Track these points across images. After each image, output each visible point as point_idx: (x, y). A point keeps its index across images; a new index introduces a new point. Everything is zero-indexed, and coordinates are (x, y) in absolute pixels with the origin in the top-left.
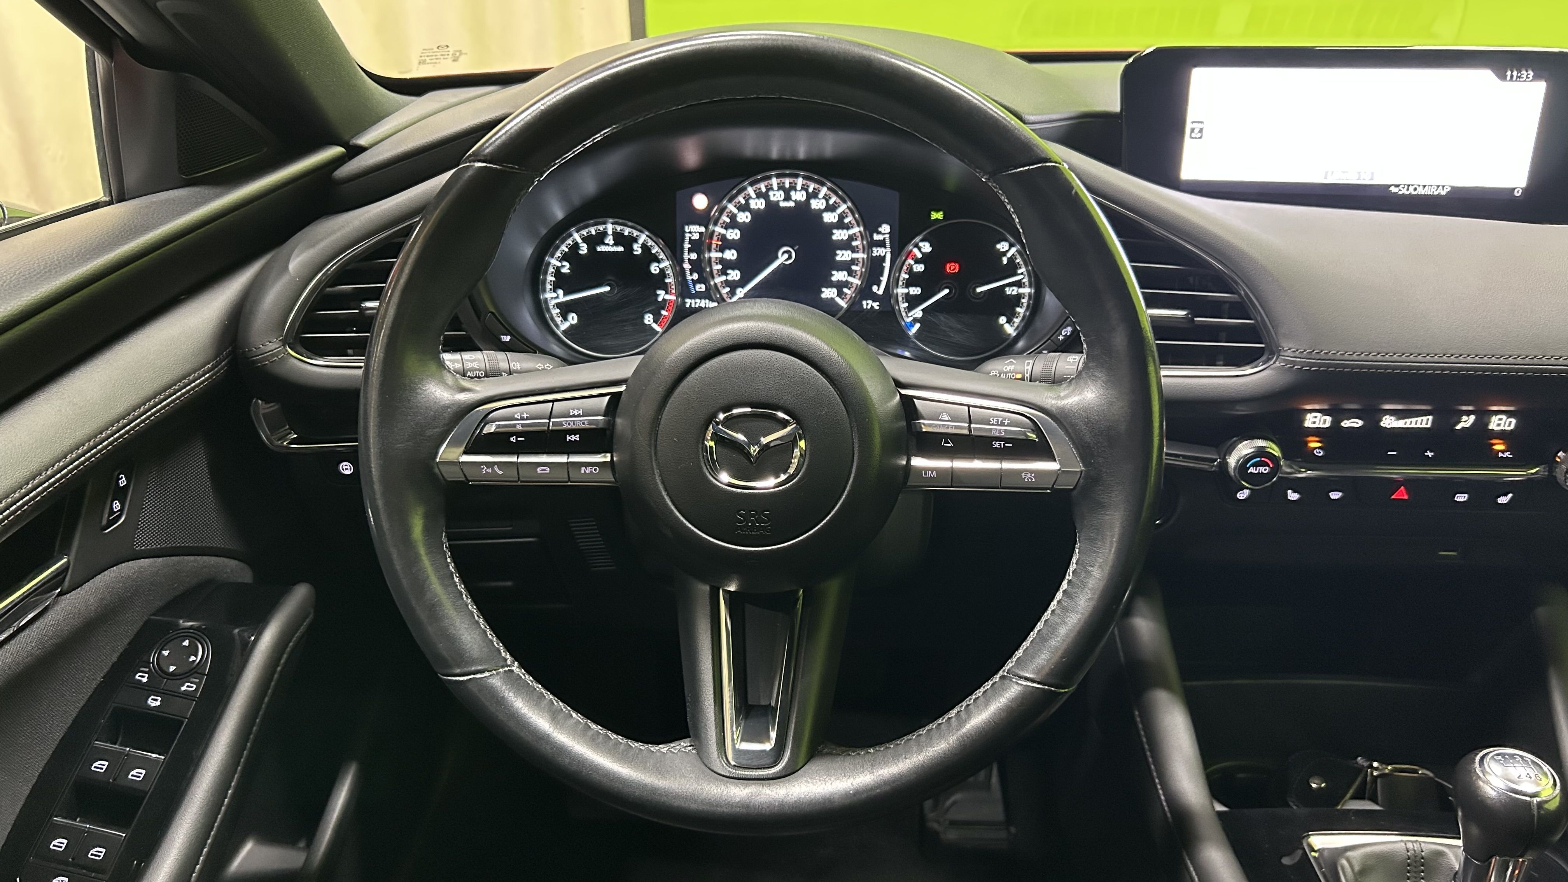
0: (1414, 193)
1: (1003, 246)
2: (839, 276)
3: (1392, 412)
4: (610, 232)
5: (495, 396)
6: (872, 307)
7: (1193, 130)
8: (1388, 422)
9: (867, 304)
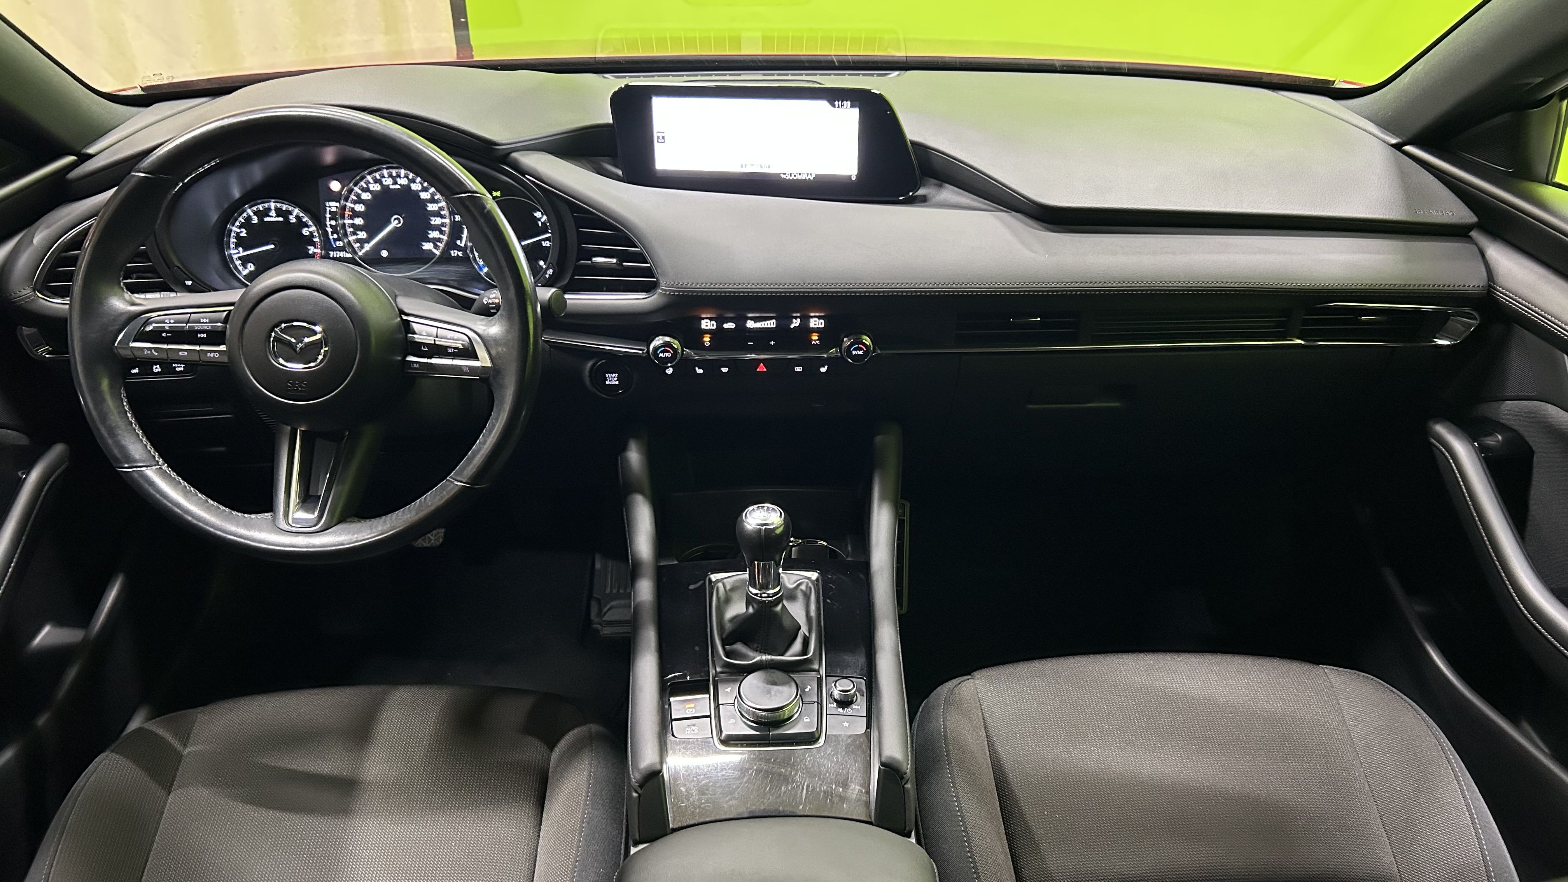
0: (795, 178)
1: (538, 215)
2: (434, 234)
3: (751, 319)
4: (273, 208)
5: (154, 309)
6: (458, 255)
7: (658, 137)
8: (750, 324)
9: (454, 253)
